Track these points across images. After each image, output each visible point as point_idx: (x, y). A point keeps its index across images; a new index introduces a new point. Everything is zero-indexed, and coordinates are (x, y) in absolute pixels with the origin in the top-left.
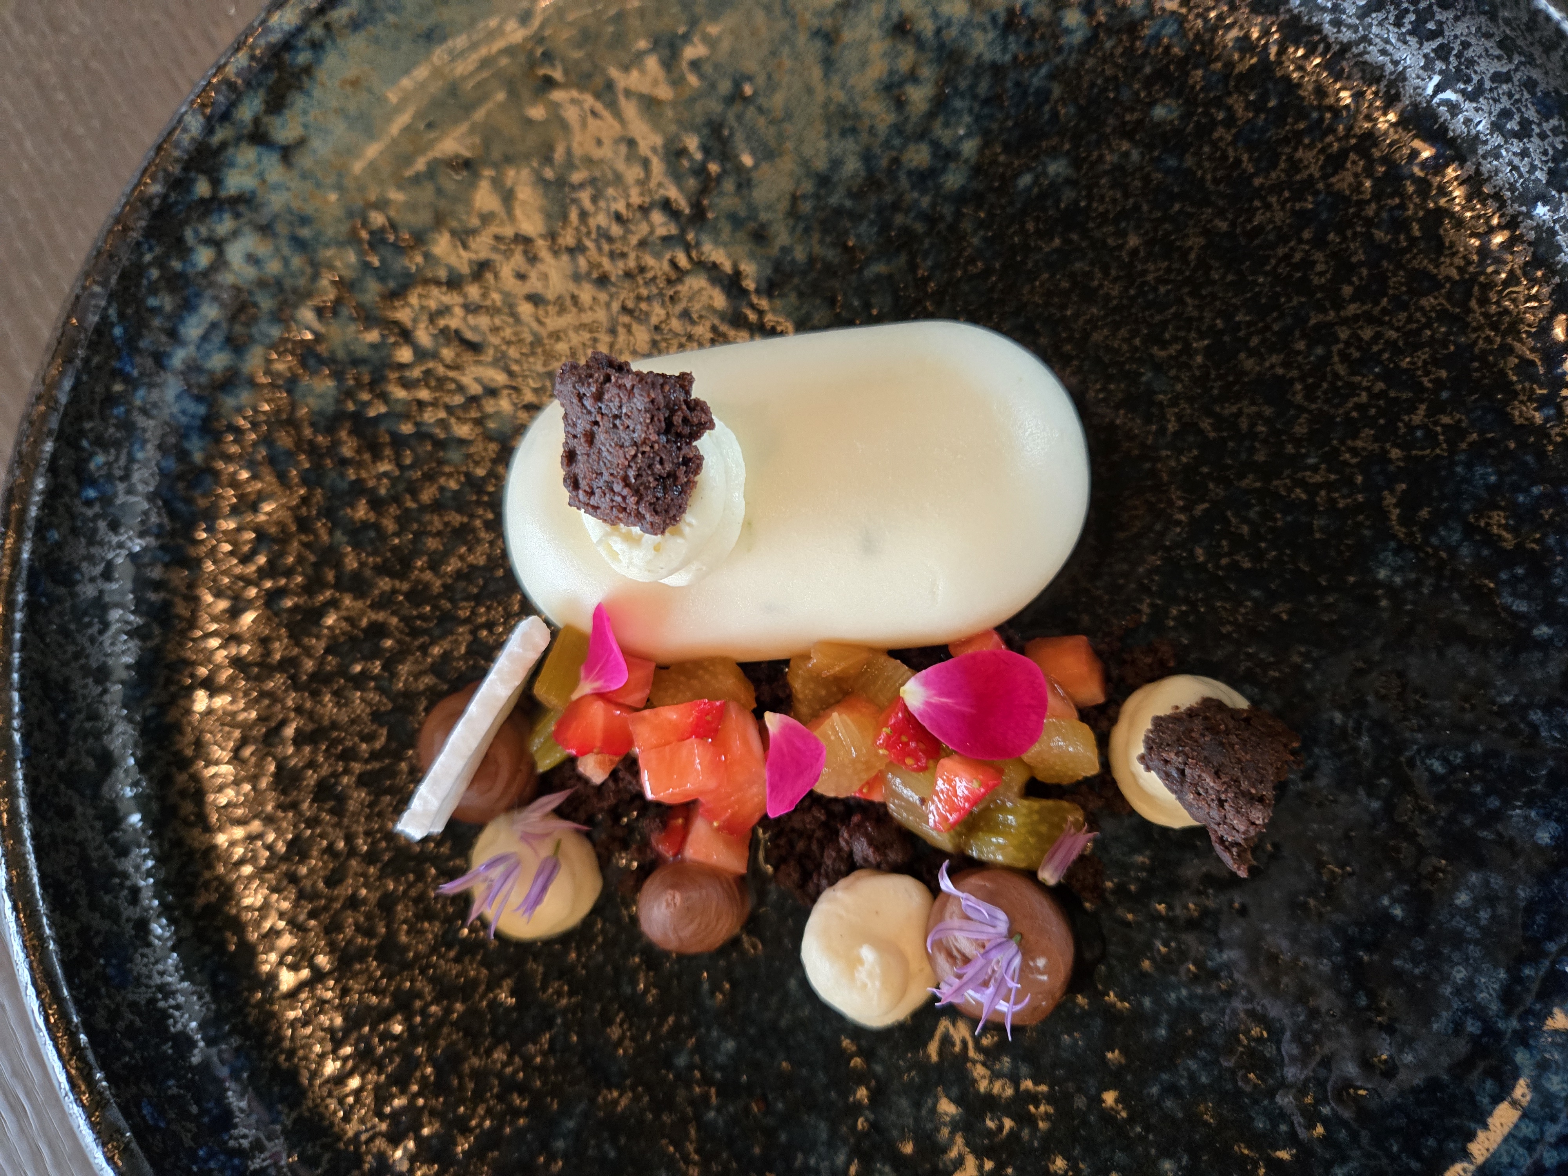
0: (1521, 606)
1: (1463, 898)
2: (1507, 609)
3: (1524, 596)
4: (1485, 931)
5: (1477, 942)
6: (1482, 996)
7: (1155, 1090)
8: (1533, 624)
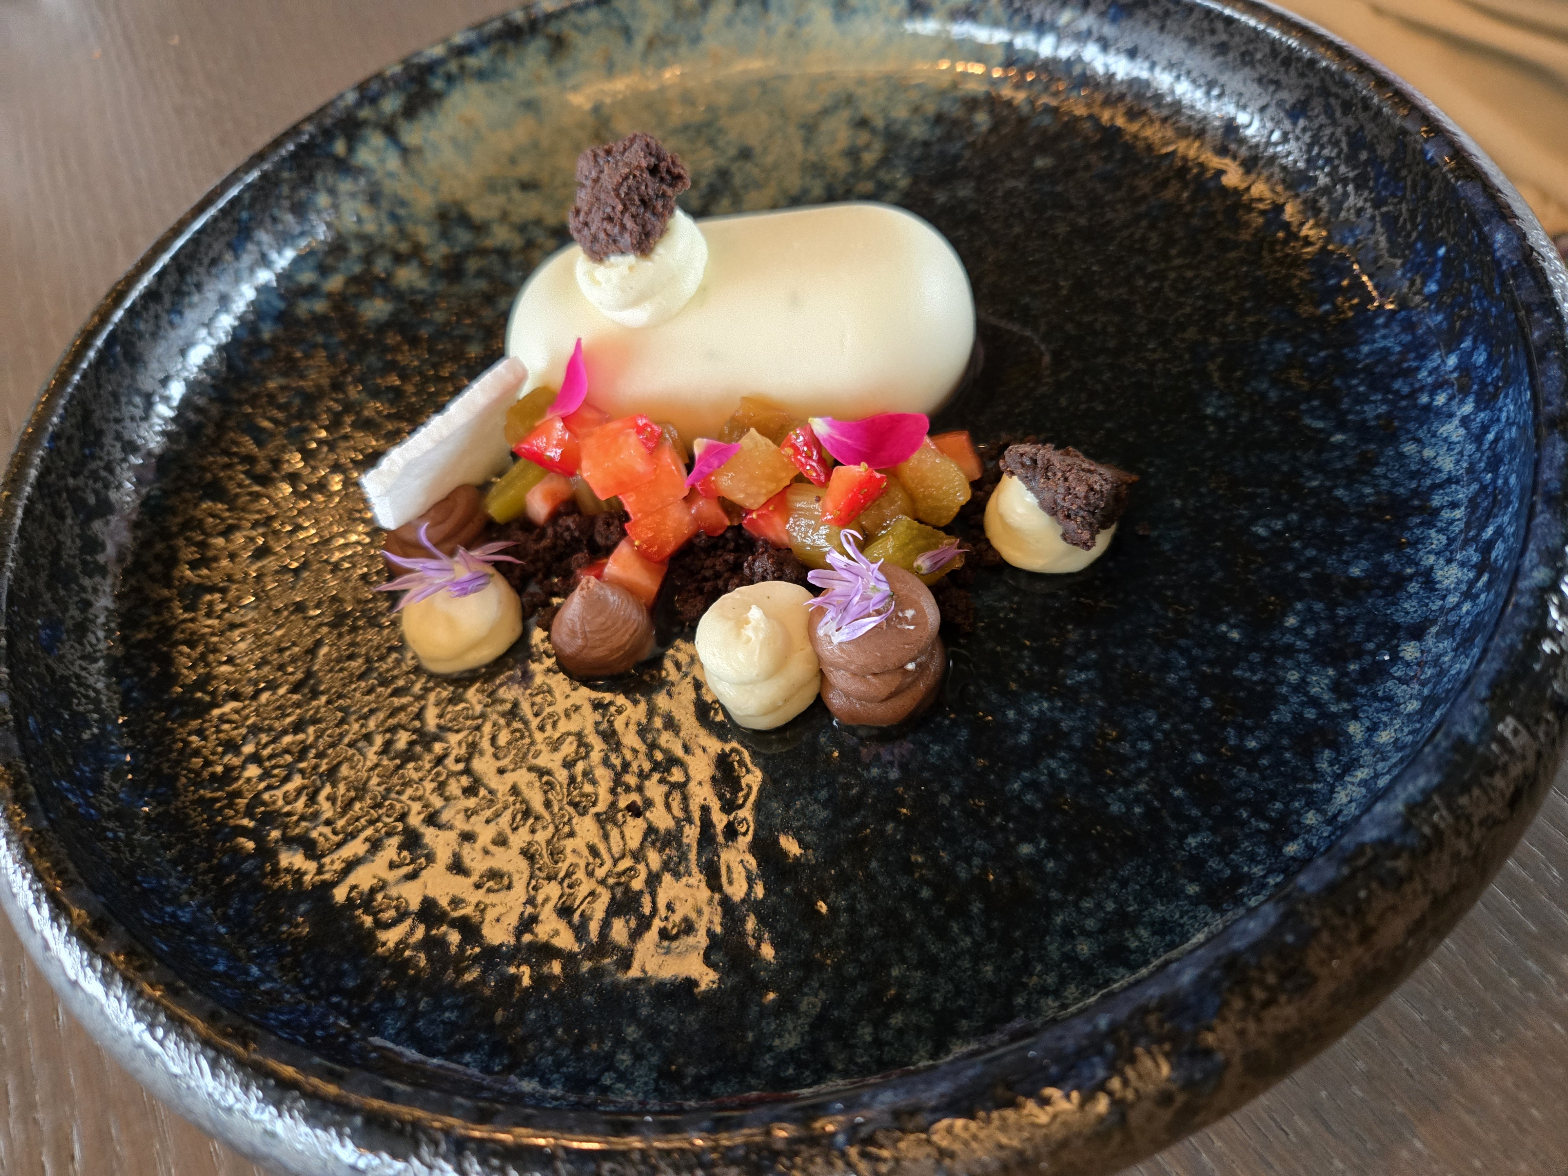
0: (1320, 424)
1: (1291, 621)
2: (1309, 427)
3: (1322, 418)
4: (1313, 642)
5: (1306, 651)
6: (1314, 691)
7: (1016, 786)
8: (1331, 434)
